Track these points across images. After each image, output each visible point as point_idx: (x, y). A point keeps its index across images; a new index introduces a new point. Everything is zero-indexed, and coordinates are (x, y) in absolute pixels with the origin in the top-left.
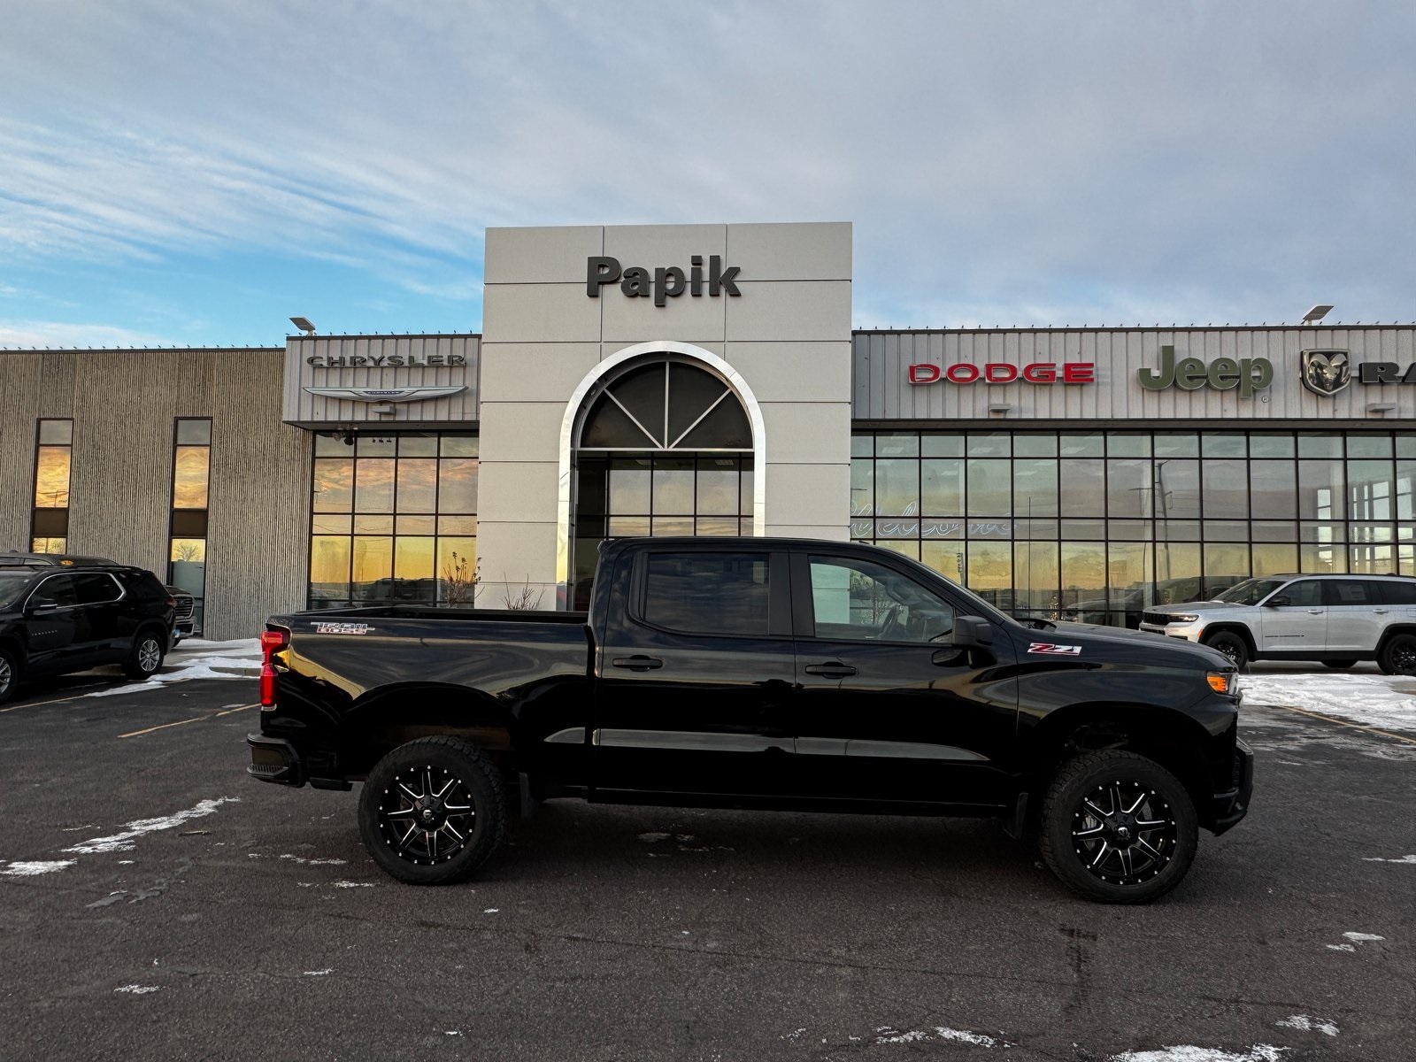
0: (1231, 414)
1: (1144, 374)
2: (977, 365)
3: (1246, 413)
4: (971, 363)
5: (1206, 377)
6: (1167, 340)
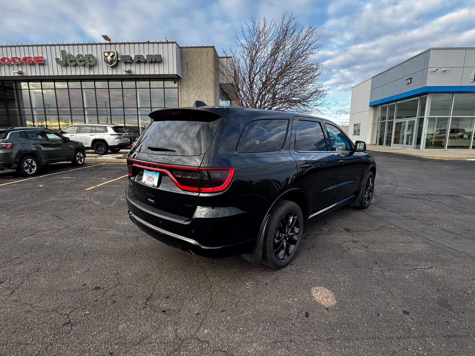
0: (87, 74)
1: (57, 60)
2: (9, 58)
3: (92, 73)
4: (7, 57)
5: (75, 61)
6: (62, 48)
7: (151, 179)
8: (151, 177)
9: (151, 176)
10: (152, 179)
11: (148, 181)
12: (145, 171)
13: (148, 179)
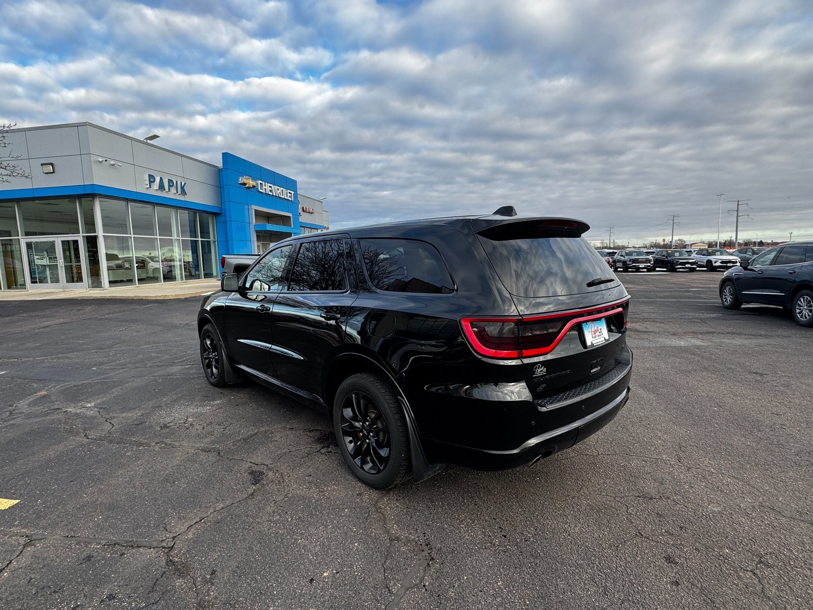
7: (598, 334)
8: (595, 332)
9: (596, 328)
10: (600, 333)
11: (595, 339)
12: (584, 325)
13: (593, 336)
